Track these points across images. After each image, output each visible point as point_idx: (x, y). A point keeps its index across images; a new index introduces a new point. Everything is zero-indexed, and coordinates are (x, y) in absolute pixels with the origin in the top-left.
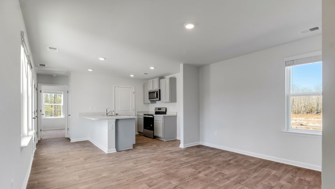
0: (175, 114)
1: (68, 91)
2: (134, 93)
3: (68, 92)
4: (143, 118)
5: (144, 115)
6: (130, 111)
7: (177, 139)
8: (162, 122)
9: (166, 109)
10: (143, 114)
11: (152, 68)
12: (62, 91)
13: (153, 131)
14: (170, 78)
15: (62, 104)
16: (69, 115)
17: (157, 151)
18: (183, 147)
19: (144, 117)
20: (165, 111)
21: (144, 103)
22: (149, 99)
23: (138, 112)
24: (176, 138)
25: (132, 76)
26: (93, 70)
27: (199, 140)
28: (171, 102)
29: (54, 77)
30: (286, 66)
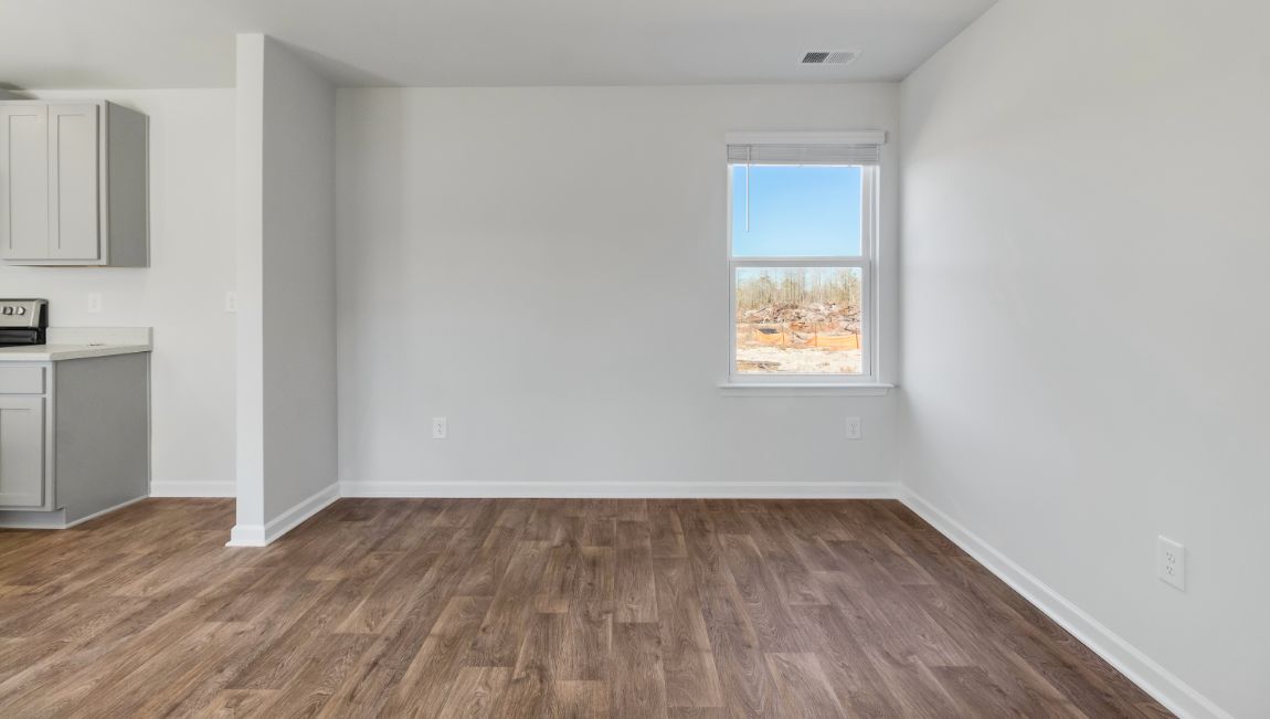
0: (137, 342)
7: (153, 494)
8: (36, 403)
9: (44, 310)
14: (109, 104)
17: (59, 630)
18: (260, 541)
20: (31, 320)
24: (146, 488)
27: (334, 475)
28: (110, 264)
30: (731, 159)
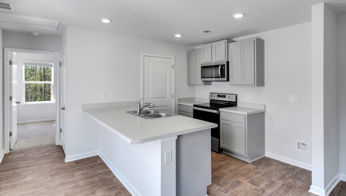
1: (60, 63)
2: (174, 67)
3: (62, 64)
4: (192, 112)
5: (195, 106)
6: (168, 98)
7: (266, 155)
9: (237, 97)
10: (193, 105)
11: (238, 16)
12: (52, 61)
13: (219, 138)
14: (257, 39)
15: (52, 82)
16: (63, 109)
19: (194, 110)
21: (189, 84)
22: (202, 78)
23: (179, 100)
24: (264, 153)
25: (178, 36)
26: (111, 21)
29: (36, 36)
